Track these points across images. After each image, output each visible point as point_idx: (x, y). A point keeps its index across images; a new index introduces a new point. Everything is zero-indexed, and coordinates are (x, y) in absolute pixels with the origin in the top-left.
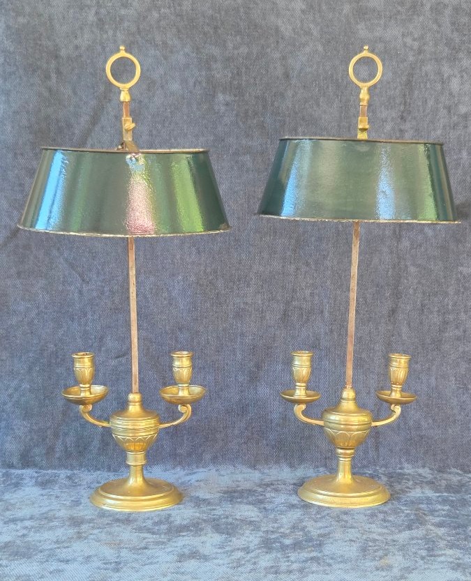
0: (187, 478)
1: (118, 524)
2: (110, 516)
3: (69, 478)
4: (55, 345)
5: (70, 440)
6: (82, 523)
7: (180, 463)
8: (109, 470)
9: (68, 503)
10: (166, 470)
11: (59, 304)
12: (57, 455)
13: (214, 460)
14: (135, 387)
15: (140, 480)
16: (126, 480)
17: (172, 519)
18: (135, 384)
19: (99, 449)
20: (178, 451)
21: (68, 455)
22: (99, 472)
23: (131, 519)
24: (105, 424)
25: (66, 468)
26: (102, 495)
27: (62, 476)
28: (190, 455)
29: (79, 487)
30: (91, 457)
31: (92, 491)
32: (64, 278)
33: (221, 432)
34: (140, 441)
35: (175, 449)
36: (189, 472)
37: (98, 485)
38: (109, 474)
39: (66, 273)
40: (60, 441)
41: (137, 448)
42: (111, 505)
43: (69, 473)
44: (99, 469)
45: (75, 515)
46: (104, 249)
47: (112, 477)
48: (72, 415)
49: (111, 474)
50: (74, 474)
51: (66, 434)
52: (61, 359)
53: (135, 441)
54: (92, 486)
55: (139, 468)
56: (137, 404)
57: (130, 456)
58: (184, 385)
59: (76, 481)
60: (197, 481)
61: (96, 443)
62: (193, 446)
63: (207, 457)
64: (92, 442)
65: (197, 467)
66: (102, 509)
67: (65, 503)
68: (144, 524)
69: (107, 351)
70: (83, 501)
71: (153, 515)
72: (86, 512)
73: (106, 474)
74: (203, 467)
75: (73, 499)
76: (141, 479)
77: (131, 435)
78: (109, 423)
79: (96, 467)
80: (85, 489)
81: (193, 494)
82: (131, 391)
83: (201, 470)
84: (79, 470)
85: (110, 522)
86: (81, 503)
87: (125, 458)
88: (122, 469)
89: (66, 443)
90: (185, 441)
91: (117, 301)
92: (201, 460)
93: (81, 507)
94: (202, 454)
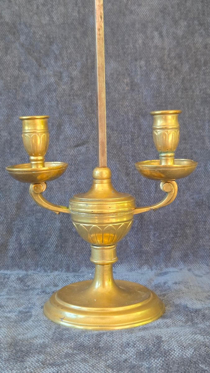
0: (162, 279)
1: (83, 356)
2: (70, 338)
3: (21, 280)
4: (10, 134)
5: (24, 237)
6: (27, 353)
7: (147, 262)
8: (68, 270)
9: (13, 316)
10: (131, 270)
11: (14, 91)
12: (10, 253)
13: (185, 258)
14: (103, 159)
15: (108, 284)
16: (90, 283)
17: (165, 347)
18: (103, 155)
19: (57, 246)
20: (145, 248)
21: (22, 253)
22: (56, 273)
23: (102, 345)
24: (63, 210)
25: (20, 268)
26: (59, 305)
27: (13, 278)
28: (157, 252)
29: (31, 292)
30: (47, 255)
31: (47, 297)
32: (19, 63)
33: (191, 226)
34: (110, 230)
35: (141, 247)
36: (159, 272)
37: (54, 289)
38: (69, 274)
39: (23, 59)
40: (14, 238)
41: (106, 240)
42: (70, 320)
43: (22, 273)
44: (56, 270)
45: (20, 337)
46: (62, 35)
47: (71, 278)
48: (27, 208)
49: (70, 275)
50: (27, 275)
51: (20, 230)
52: (16, 148)
53: (103, 231)
54: (48, 290)
55: (107, 268)
56: (105, 181)
57: (96, 252)
58: (169, 154)
59: (29, 283)
60: (176, 283)
61: (54, 240)
62: (160, 242)
63: (177, 254)
64: (49, 238)
65: (167, 266)
66: (59, 326)
67: (9, 315)
68: (124, 356)
69: (65, 139)
70: (33, 313)
71: (134, 337)
72: (36, 332)
73: (64, 275)
74: (172, 266)
75: (21, 309)
76: (110, 283)
77: (97, 221)
78: (68, 208)
79: (53, 266)
80: (38, 294)
81: (177, 302)
82: (96, 165)
83: (171, 269)
84: (34, 270)
85: (70, 351)
86: (31, 316)
87: (90, 253)
88: (83, 269)
89: (21, 240)
90: (152, 237)
91: (76, 87)
92: (170, 258)
93: (30, 322)
94: (170, 252)
